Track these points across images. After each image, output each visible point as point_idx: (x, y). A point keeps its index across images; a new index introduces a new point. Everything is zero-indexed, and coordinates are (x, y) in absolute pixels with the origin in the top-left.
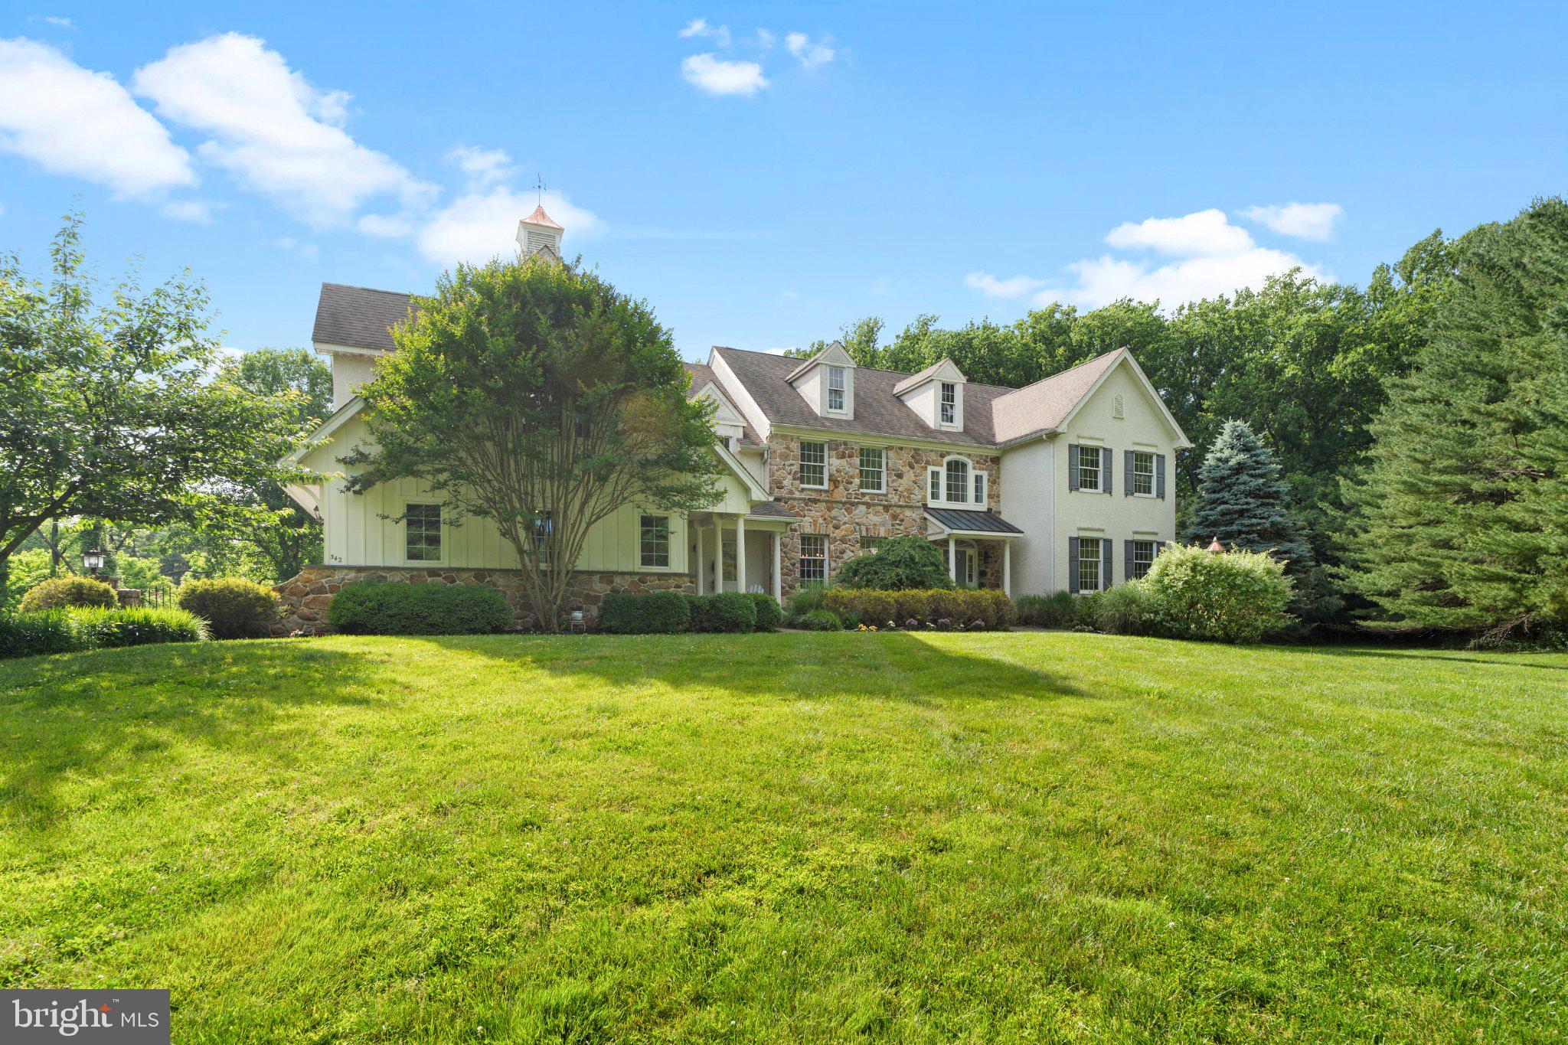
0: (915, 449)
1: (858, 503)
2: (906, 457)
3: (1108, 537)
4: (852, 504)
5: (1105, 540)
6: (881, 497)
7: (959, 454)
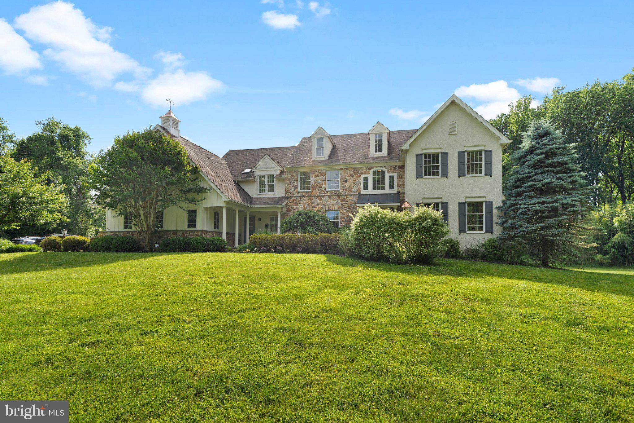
0: (354, 168)
1: (324, 196)
2: (349, 172)
3: (445, 201)
4: (322, 196)
5: (442, 203)
6: (336, 192)
7: (379, 167)
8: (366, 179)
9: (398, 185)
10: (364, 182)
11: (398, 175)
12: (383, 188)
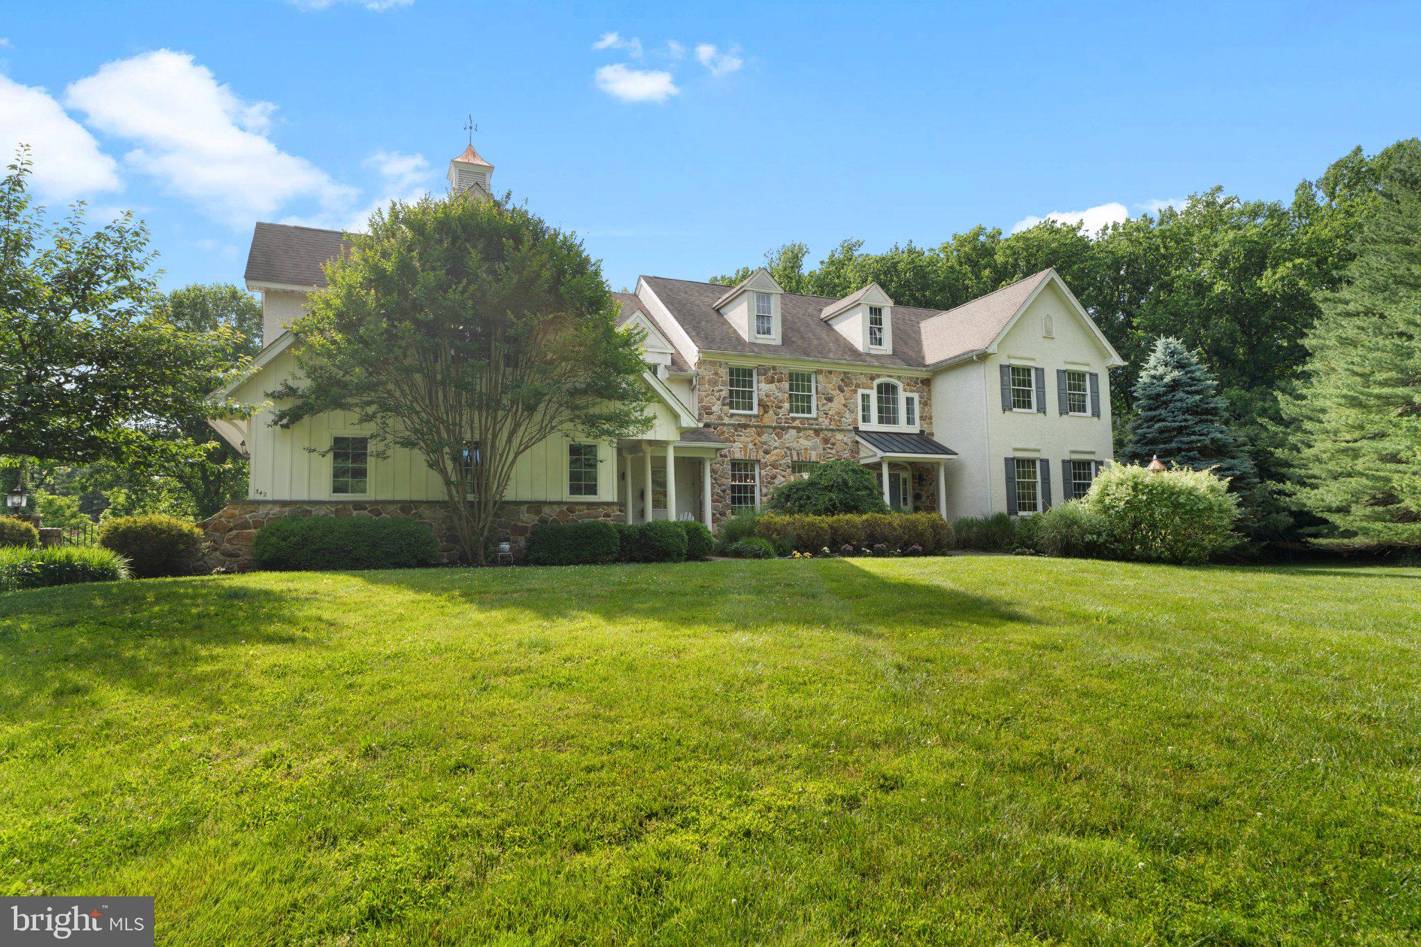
0: (844, 373)
1: (789, 427)
2: (836, 380)
3: (1045, 457)
4: (783, 429)
5: (1041, 460)
6: (811, 421)
7: (889, 376)
8: (865, 398)
9: (922, 418)
10: (863, 406)
11: (921, 397)
12: (894, 421)
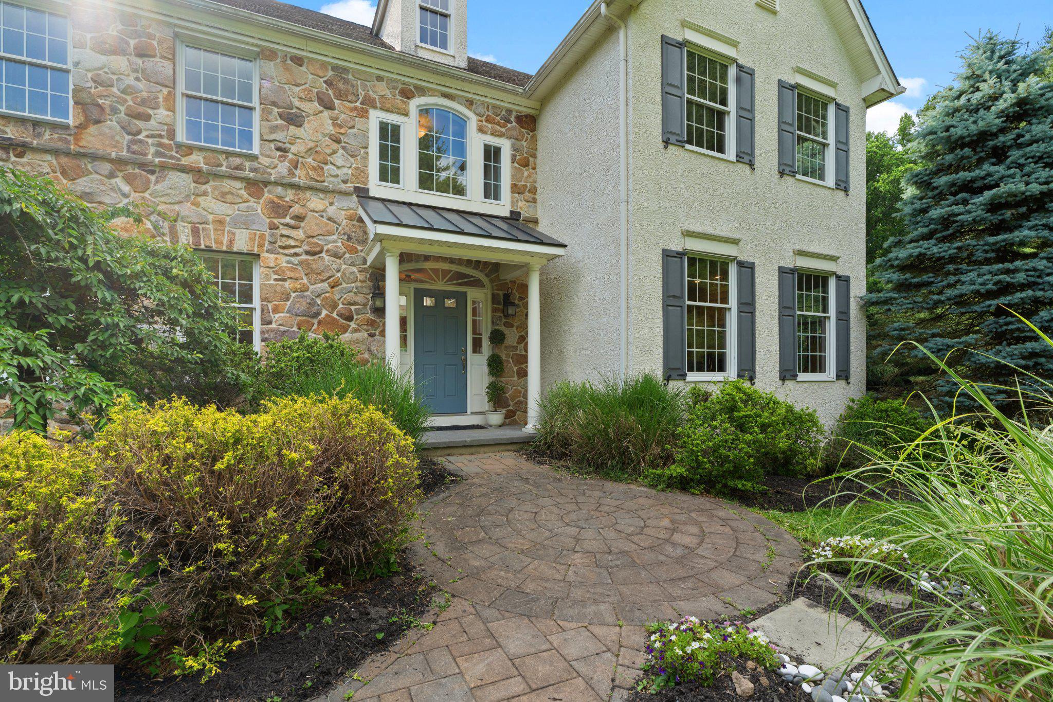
0: (335, 68)
1: (163, 167)
2: (312, 80)
3: (745, 257)
4: (147, 168)
5: (740, 265)
6: (238, 161)
7: (445, 96)
8: (390, 134)
9: (515, 188)
10: (383, 147)
11: (515, 149)
12: (456, 188)
